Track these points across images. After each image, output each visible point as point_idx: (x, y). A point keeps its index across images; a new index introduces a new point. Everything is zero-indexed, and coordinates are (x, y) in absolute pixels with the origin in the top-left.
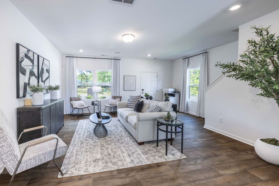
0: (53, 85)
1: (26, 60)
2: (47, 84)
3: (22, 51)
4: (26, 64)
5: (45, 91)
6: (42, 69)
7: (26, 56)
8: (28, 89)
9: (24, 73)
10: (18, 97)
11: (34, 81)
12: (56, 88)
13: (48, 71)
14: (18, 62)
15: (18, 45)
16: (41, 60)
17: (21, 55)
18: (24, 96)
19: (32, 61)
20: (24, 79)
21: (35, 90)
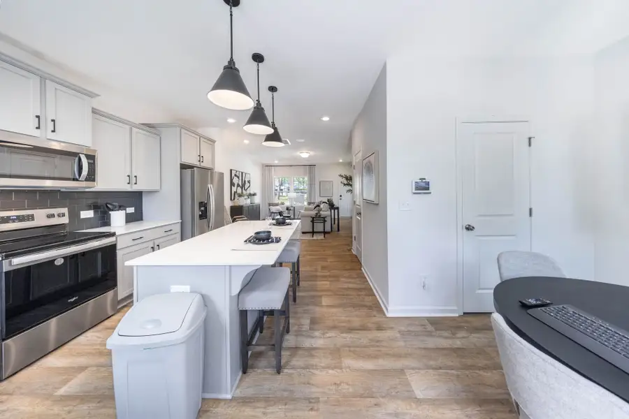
0: (252, 192)
1: (235, 177)
2: (248, 192)
3: (233, 173)
4: (235, 180)
5: (246, 197)
6: (245, 181)
7: (235, 175)
8: (236, 196)
9: (234, 186)
10: (231, 199)
11: (239, 191)
12: (254, 195)
13: (249, 182)
14: (231, 180)
15: (231, 170)
16: (244, 175)
17: (233, 175)
18: (234, 199)
19: (238, 177)
20: (234, 189)
21: (240, 196)
